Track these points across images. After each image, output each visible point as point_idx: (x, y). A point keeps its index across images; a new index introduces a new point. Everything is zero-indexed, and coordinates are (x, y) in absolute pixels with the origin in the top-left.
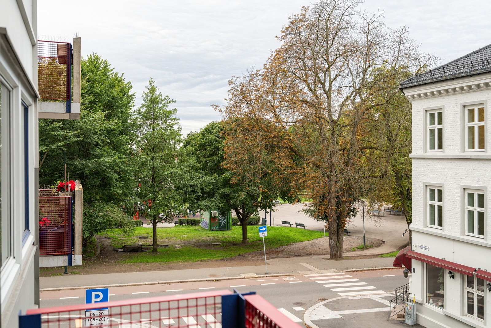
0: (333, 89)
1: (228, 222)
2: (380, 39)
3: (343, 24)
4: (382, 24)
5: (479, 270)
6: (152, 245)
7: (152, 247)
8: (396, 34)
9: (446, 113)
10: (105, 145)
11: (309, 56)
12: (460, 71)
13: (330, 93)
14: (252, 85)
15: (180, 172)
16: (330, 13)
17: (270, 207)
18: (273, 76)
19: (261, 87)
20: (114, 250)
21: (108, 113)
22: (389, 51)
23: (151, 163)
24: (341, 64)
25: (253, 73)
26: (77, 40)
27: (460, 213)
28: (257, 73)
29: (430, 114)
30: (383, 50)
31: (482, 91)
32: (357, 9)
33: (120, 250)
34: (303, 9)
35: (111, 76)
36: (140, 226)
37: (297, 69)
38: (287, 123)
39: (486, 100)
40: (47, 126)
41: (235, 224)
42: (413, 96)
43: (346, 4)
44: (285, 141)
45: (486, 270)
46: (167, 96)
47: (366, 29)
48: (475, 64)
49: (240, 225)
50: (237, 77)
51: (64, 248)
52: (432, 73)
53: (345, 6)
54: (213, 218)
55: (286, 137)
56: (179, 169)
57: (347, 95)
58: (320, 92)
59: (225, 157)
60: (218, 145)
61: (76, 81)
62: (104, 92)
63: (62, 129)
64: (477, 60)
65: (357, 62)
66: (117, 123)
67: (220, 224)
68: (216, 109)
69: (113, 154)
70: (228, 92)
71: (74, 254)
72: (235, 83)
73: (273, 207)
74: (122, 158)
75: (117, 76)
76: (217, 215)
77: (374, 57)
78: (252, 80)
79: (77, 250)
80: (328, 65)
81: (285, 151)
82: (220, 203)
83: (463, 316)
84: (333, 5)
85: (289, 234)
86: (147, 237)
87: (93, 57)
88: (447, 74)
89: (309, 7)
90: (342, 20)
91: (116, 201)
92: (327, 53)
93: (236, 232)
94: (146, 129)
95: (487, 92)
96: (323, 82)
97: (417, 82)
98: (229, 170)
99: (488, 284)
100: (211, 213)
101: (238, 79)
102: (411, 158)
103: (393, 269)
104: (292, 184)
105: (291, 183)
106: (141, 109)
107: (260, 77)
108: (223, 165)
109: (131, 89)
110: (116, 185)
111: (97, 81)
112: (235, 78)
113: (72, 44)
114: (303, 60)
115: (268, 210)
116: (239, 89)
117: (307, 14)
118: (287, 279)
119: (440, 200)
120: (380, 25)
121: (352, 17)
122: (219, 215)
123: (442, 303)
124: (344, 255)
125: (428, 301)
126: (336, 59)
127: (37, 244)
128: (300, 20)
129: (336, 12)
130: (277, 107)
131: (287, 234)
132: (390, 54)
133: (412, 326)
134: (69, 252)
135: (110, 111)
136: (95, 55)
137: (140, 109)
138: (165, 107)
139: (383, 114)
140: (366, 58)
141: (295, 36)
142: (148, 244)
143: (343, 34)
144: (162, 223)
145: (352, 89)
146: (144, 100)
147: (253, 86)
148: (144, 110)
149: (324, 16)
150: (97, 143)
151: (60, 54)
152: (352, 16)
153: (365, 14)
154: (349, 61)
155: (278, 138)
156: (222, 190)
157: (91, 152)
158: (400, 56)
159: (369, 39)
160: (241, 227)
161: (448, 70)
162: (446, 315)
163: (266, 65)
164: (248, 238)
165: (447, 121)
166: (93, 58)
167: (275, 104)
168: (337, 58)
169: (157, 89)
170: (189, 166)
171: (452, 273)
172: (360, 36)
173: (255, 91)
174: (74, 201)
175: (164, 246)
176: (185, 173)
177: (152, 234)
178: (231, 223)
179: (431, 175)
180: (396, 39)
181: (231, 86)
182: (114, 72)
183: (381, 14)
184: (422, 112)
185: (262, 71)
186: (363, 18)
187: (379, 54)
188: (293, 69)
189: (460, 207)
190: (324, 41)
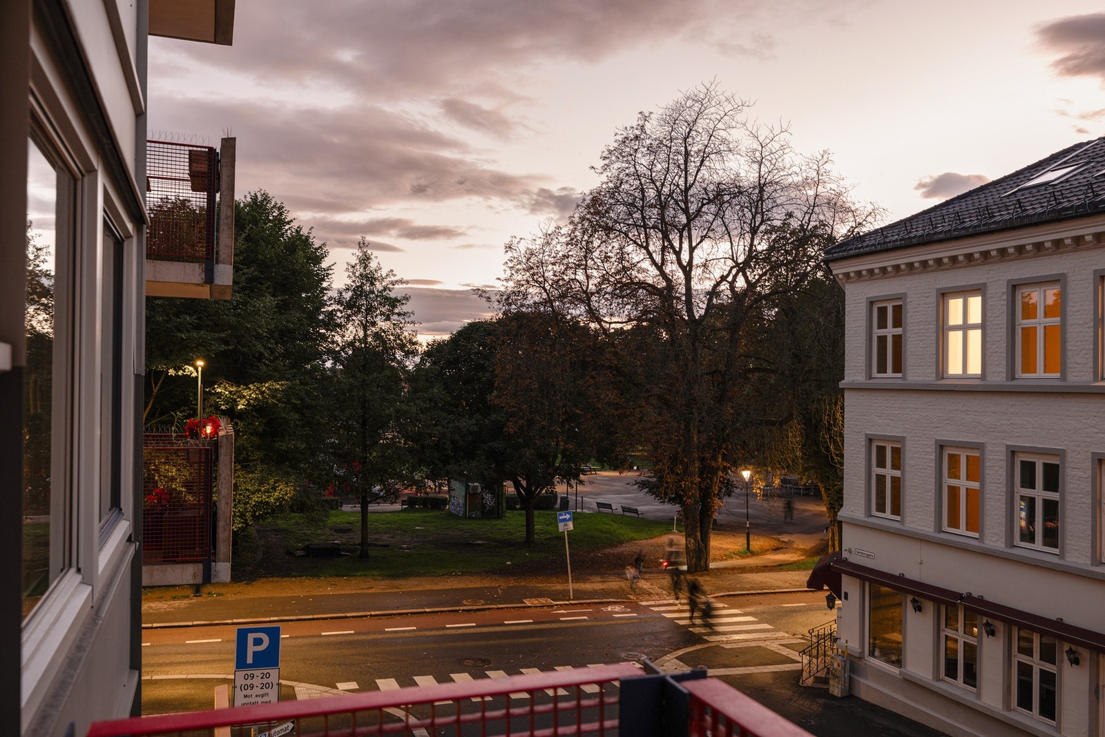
0: (695, 262)
1: (498, 503)
2: (782, 173)
3: (714, 144)
4: (785, 147)
5: (968, 596)
6: (359, 545)
7: (360, 547)
8: (811, 165)
9: (908, 307)
10: (277, 358)
11: (653, 201)
12: (937, 230)
13: (691, 270)
14: (548, 253)
15: (414, 409)
16: (692, 125)
17: (576, 477)
18: (586, 237)
19: (564, 256)
20: (289, 553)
21: (281, 301)
22: (798, 196)
23: (361, 393)
24: (710, 217)
25: (549, 232)
26: (229, 144)
27: (933, 491)
28: (557, 231)
29: (878, 308)
30: (786, 194)
31: (976, 267)
32: (740, 117)
33: (299, 553)
34: (640, 116)
35: (289, 231)
36: (337, 508)
37: (631, 224)
38: (610, 323)
39: (985, 283)
40: (168, 322)
41: (511, 507)
42: (847, 275)
43: (721, 109)
44: (608, 356)
45: (982, 597)
46: (392, 271)
47: (758, 154)
48: (965, 216)
49: (520, 509)
50: (521, 239)
51: (195, 548)
52: (884, 233)
53: (720, 112)
54: (471, 496)
55: (609, 349)
56: (412, 404)
57: (722, 274)
58: (671, 268)
59: (496, 384)
60: (483, 362)
61: (226, 221)
62: (276, 262)
63: (197, 328)
64: (967, 211)
65: (740, 213)
66: (300, 320)
67: (484, 506)
68: (482, 296)
69: (290, 376)
70: (504, 264)
71: (214, 561)
72: (517, 249)
73: (582, 477)
74: (307, 384)
75: (301, 233)
76: (479, 490)
77: (770, 206)
78: (548, 243)
79: (222, 552)
80: (687, 218)
81: (606, 374)
82: (486, 470)
83: (937, 681)
84: (697, 109)
85: (610, 527)
86: (350, 530)
87: (259, 196)
88: (912, 235)
89: (651, 113)
90: (712, 138)
91: (293, 462)
92: (686, 196)
93: (514, 523)
94: (352, 331)
95: (987, 267)
96: (677, 250)
97: (856, 249)
98: (503, 407)
99: (985, 621)
100: (467, 487)
101: (522, 241)
102: (844, 389)
103: (806, 591)
104: (618, 435)
105: (616, 433)
106: (344, 294)
107: (563, 240)
108: (492, 397)
109: (326, 256)
110: (295, 433)
111: (263, 241)
112: (518, 240)
113: (218, 151)
114: (642, 210)
115: (573, 482)
116: (524, 260)
117: (648, 127)
118: (609, 609)
119: (896, 466)
120: (782, 148)
121: (730, 132)
122: (482, 491)
123: (898, 656)
124: (712, 565)
125: (872, 654)
126: (701, 207)
127: (137, 540)
128: (637, 137)
129: (701, 124)
130: (592, 294)
131: (607, 527)
132: (799, 202)
133: (843, 698)
134: (206, 556)
135: (287, 297)
136: (264, 194)
137: (341, 293)
138: (388, 291)
139: (783, 310)
140: (757, 208)
141: (627, 165)
142: (352, 542)
143: (714, 163)
144: (379, 503)
145: (730, 263)
146: (349, 276)
147: (549, 256)
148: (348, 295)
149: (680, 129)
150: (261, 354)
151: (194, 169)
152: (732, 131)
153: (755, 127)
154: (724, 212)
155: (594, 350)
156: (490, 444)
157: (251, 371)
158: (818, 206)
159: (762, 173)
160: (524, 512)
161: (914, 227)
162: (905, 679)
163: (573, 219)
164: (536, 534)
165: (912, 321)
166: (260, 199)
167: (589, 288)
168: (703, 205)
169: (372, 257)
170: (430, 400)
171: (917, 602)
172: (746, 168)
173: (553, 264)
174: (217, 457)
175: (380, 546)
176: (422, 412)
177: (359, 525)
178: (504, 505)
179: (880, 421)
180: (810, 173)
181: (510, 254)
182: (295, 225)
183: (784, 127)
184: (864, 304)
185: (567, 229)
186: (751, 135)
187: (779, 202)
188: (622, 225)
189: (934, 480)
190: (680, 176)
